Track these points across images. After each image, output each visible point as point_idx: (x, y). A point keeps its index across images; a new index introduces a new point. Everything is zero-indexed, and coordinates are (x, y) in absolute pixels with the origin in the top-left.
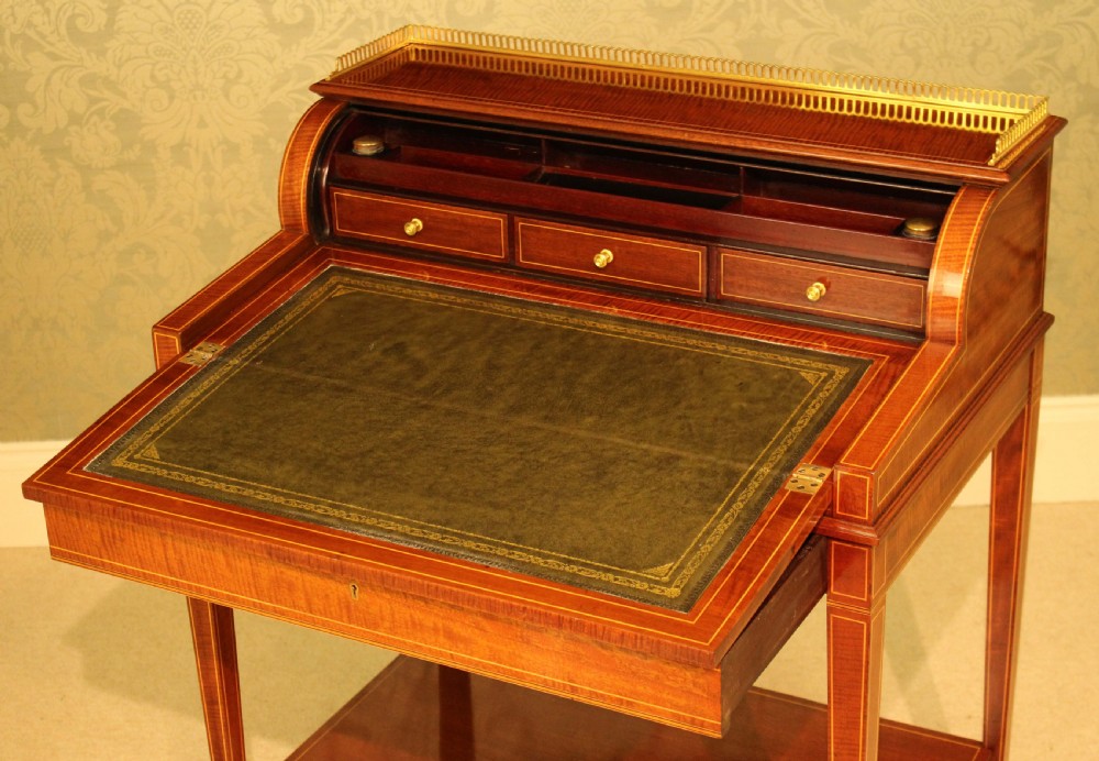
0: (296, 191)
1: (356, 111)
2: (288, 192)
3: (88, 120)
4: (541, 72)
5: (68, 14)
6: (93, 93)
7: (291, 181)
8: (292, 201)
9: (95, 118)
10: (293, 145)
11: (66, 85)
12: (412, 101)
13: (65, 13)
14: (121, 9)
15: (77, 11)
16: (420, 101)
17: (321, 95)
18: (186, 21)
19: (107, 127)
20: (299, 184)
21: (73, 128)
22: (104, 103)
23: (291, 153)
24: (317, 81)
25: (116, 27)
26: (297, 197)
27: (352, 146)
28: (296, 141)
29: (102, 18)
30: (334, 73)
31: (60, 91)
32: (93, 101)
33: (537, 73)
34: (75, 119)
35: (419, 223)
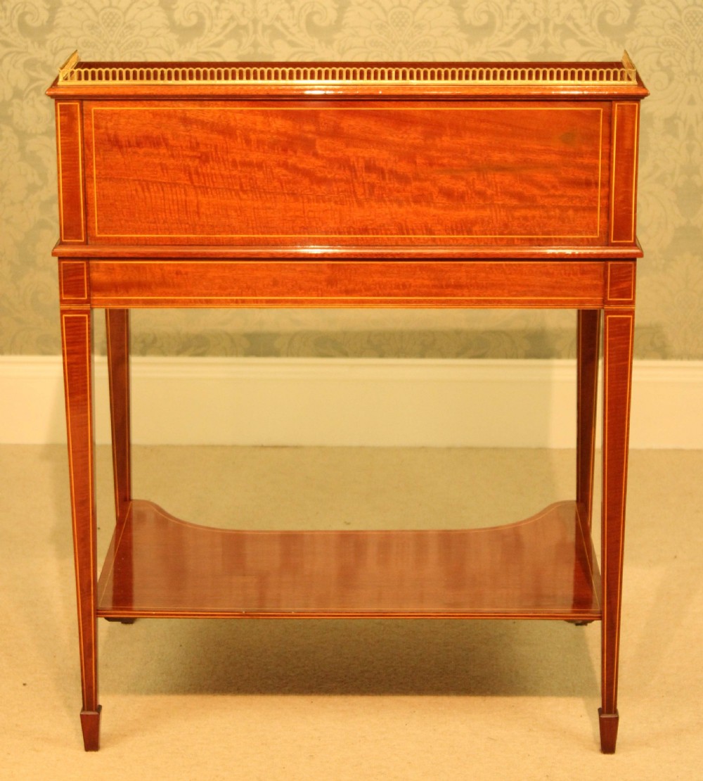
3: (28, 95)
5: (20, 11)
6: (34, 74)
9: (33, 94)
11: (14, 66)
13: (17, 11)
14: (59, 10)
15: (26, 10)
18: (108, 21)
19: (41, 101)
21: (15, 101)
22: (41, 82)
25: (55, 23)
29: (45, 16)
31: (9, 71)
32: (32, 80)
34: (18, 94)
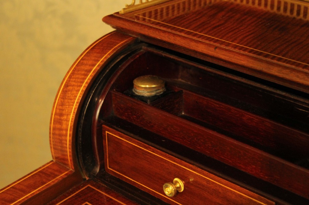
0: (64, 126)
1: (144, 48)
2: (58, 126)
4: (298, 13)
7: (61, 115)
8: (60, 135)
10: (70, 77)
12: (193, 46)
16: (201, 48)
17: (113, 27)
20: (67, 120)
23: (66, 86)
24: (112, 12)
26: (64, 132)
27: (132, 86)
28: (73, 73)
30: (129, 6)
33: (295, 14)
35: (180, 184)
